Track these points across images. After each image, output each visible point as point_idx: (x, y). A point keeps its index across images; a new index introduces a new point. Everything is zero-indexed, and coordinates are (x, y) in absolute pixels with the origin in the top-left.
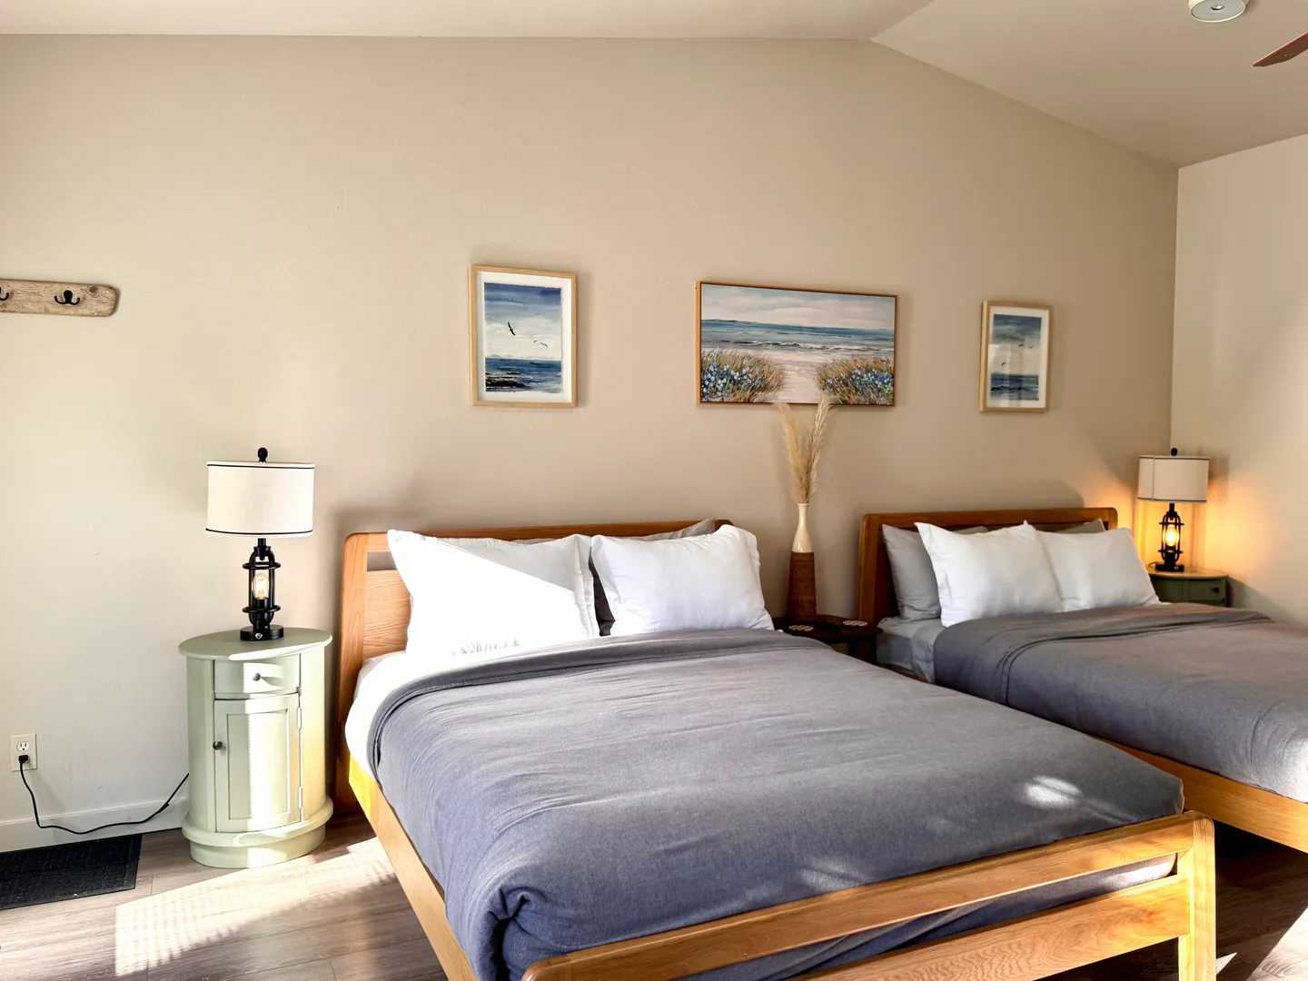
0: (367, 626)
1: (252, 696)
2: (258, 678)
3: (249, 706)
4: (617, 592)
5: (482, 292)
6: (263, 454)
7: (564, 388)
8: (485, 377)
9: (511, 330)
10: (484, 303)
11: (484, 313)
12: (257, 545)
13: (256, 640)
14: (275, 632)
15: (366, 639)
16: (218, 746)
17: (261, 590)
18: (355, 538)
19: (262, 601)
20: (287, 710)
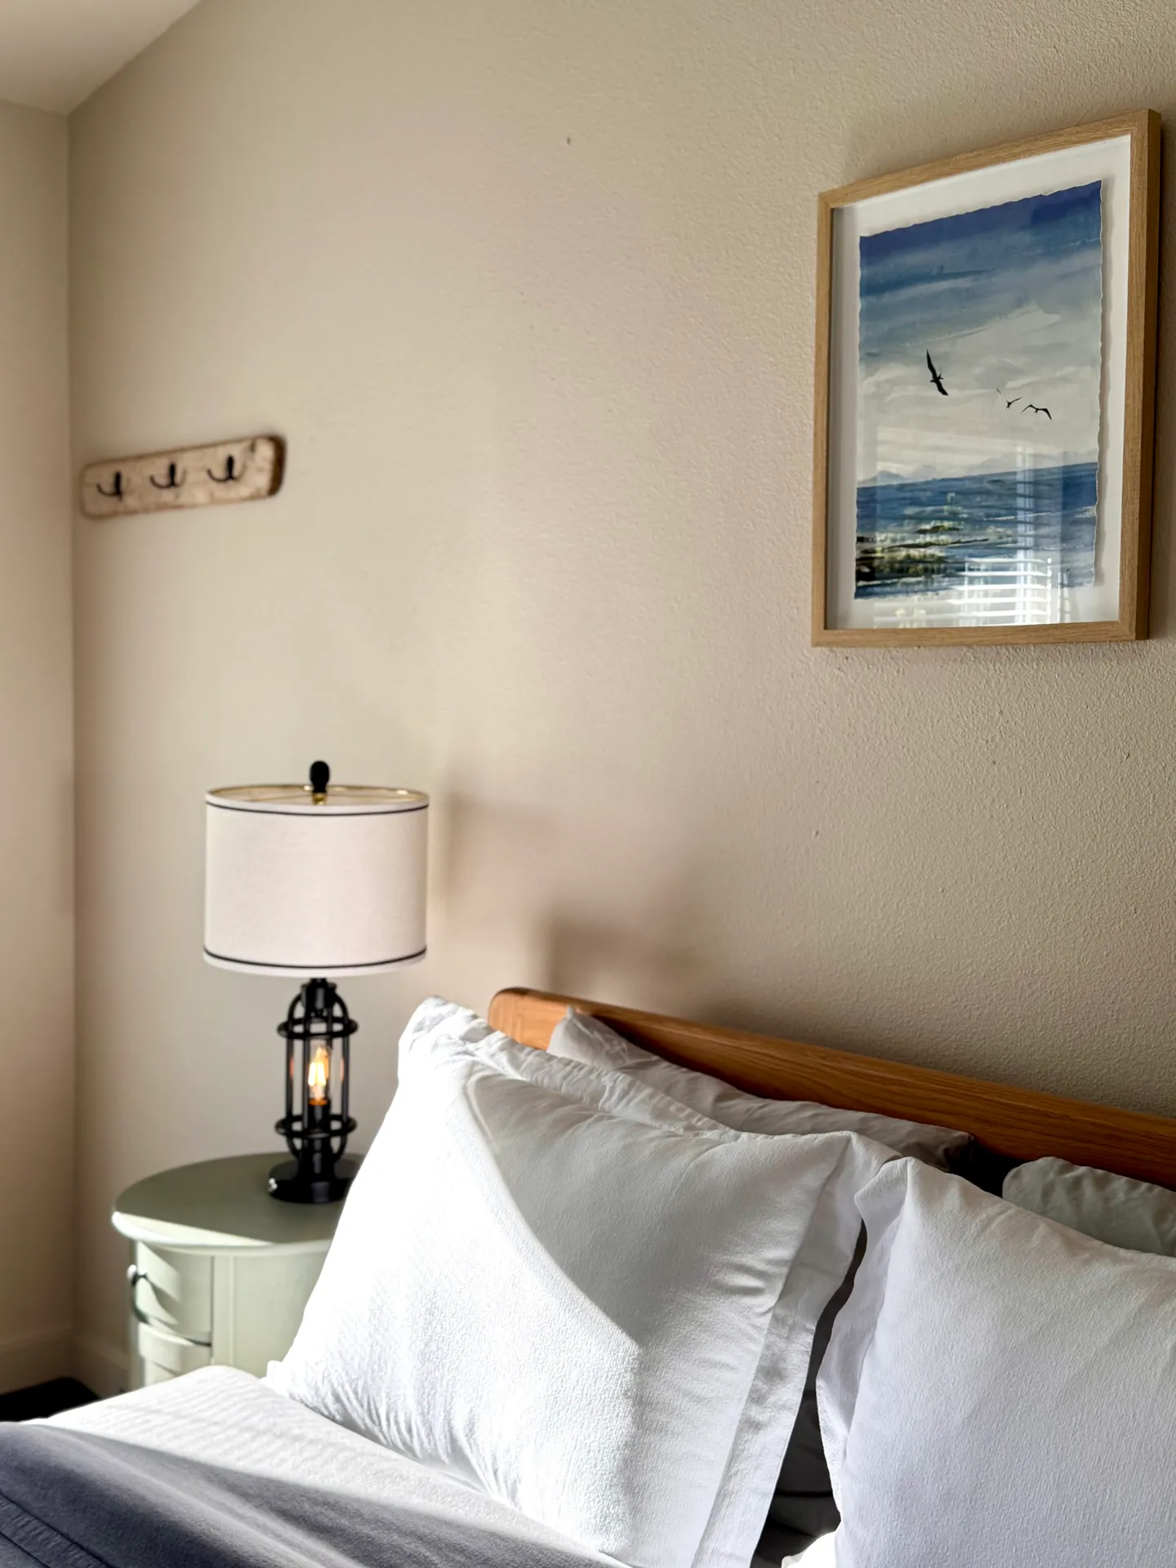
5: (853, 271)
6: (320, 775)
8: (854, 553)
9: (936, 380)
10: (858, 304)
18: (502, 1000)
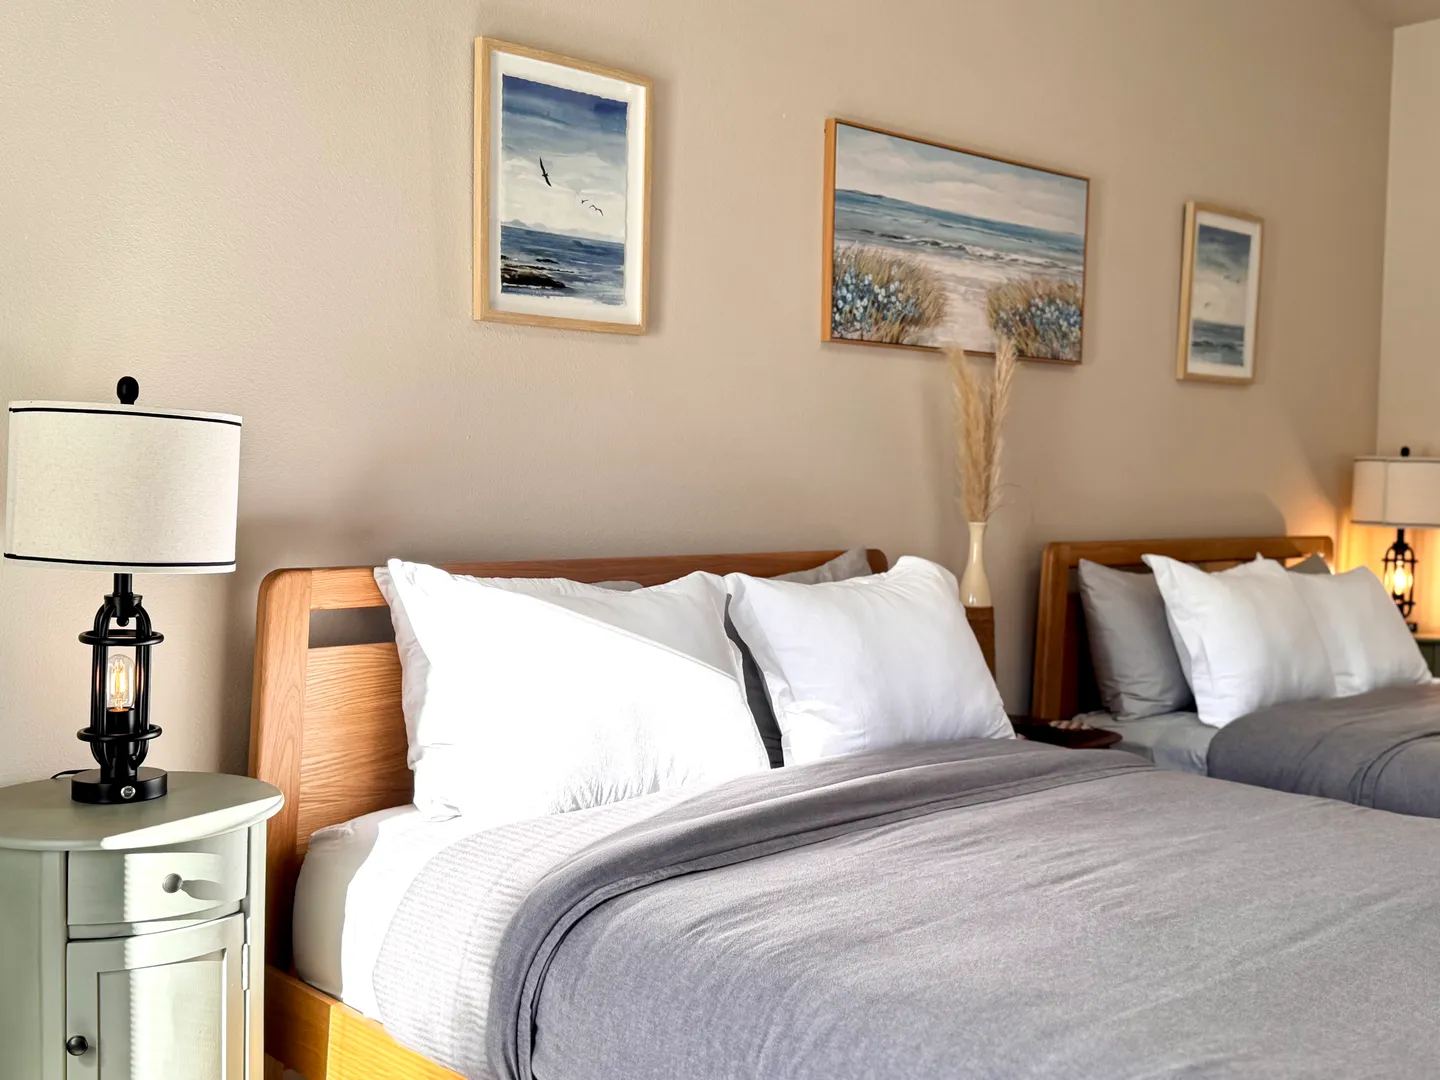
0: (304, 762)
1: (139, 929)
2: (174, 884)
3: (137, 952)
5: (499, 92)
6: (128, 390)
7: (627, 296)
8: (499, 264)
9: (545, 175)
10: (500, 114)
11: (500, 135)
12: (110, 591)
13: (121, 801)
14: (155, 782)
15: (303, 789)
16: (79, 1046)
17: (120, 692)
18: (286, 579)
19: (124, 715)
20: (224, 951)
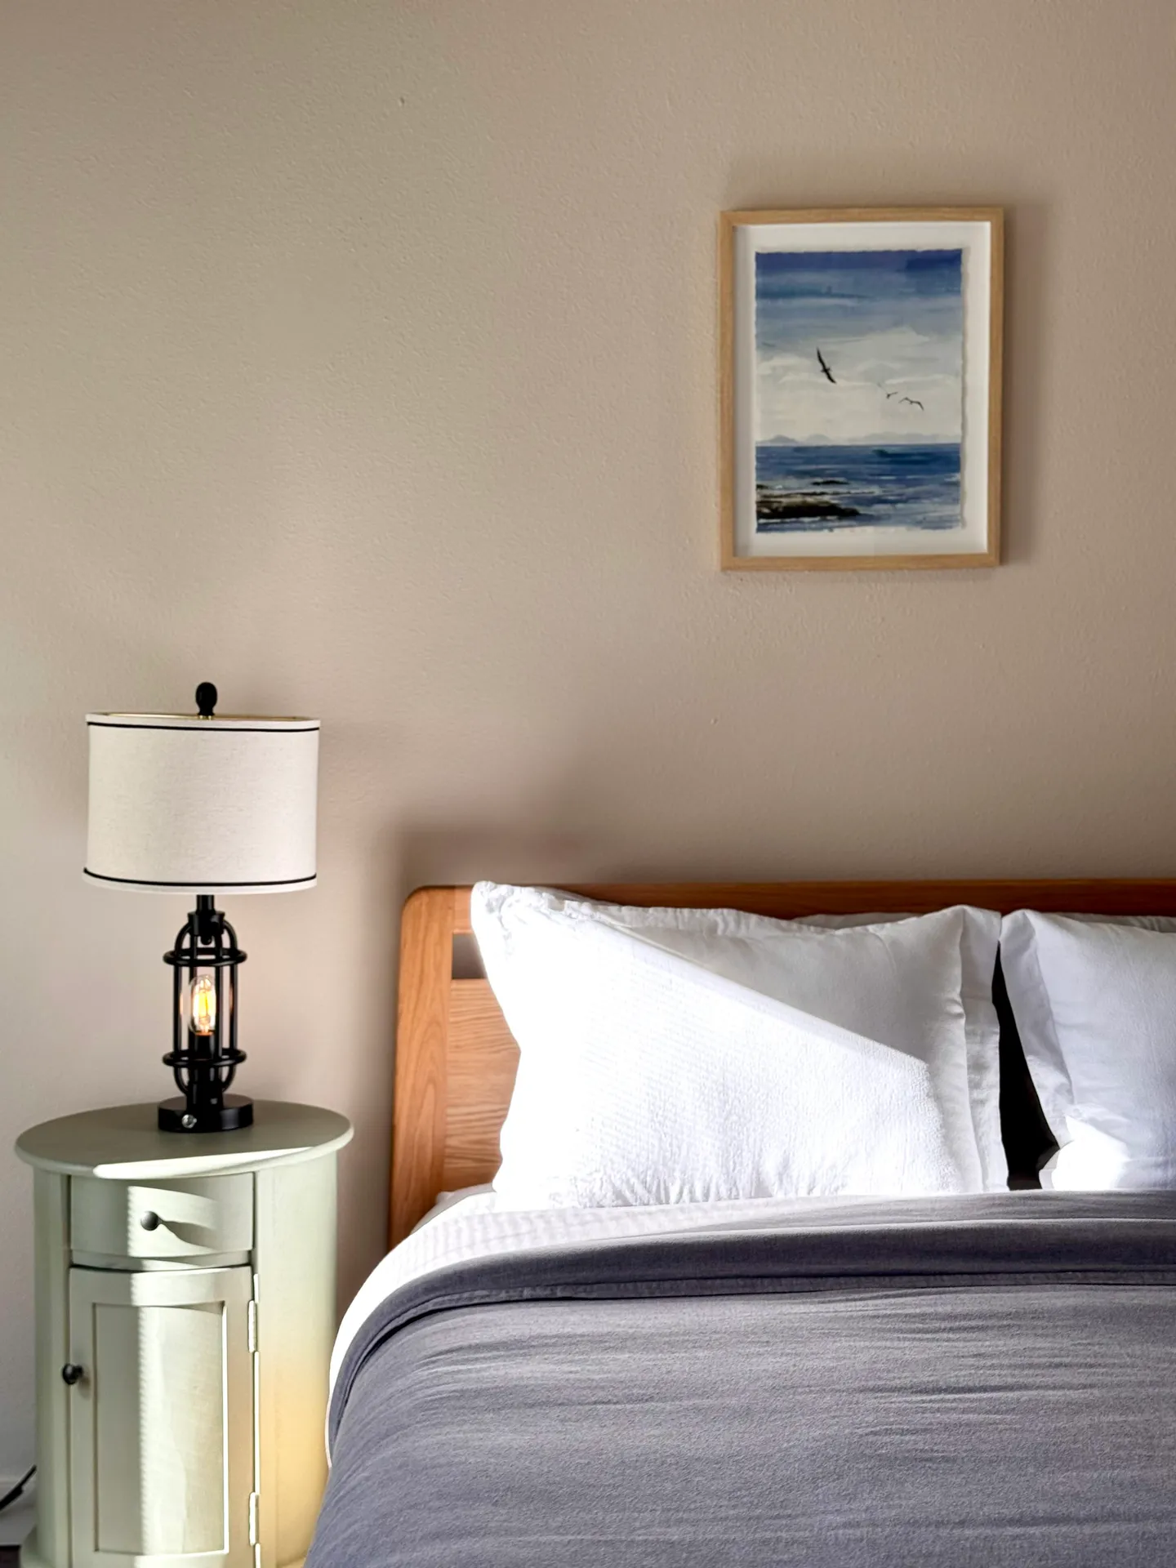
0: (450, 1111)
1: (149, 1264)
2: (153, 1222)
3: (145, 1289)
4: (1061, 1067)
5: (750, 278)
6: (206, 697)
7: (967, 514)
8: (754, 497)
9: (826, 371)
10: (753, 304)
11: (753, 331)
12: (193, 908)
13: (184, 1130)
14: (230, 1114)
15: (452, 1142)
16: (73, 1375)
18: (424, 897)
19: (207, 1038)
20: (222, 1304)
